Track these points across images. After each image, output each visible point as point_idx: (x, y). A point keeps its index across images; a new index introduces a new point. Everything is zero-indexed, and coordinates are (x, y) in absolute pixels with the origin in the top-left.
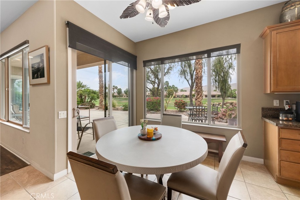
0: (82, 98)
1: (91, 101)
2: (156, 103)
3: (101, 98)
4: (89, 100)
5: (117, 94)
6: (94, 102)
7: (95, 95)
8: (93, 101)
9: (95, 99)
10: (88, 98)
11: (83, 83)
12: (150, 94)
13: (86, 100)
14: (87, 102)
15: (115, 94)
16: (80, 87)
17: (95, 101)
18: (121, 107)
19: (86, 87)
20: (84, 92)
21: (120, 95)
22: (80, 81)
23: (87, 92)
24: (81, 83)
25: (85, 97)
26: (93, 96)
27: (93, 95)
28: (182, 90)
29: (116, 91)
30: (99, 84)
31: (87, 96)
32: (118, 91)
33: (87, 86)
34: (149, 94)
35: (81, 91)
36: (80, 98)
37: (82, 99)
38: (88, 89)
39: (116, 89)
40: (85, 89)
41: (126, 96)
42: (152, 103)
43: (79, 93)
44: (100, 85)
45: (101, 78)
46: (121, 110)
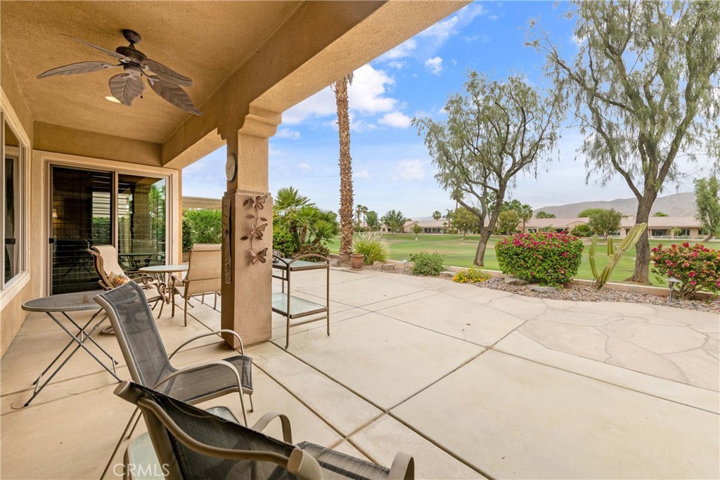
0: (295, 231)
1: (319, 240)
2: (561, 254)
3: (346, 233)
4: (313, 238)
5: (366, 225)
6: (325, 244)
7: (329, 225)
8: (322, 241)
9: (327, 237)
10: (311, 234)
11: (298, 193)
12: (447, 226)
13: (307, 239)
14: (309, 242)
15: (361, 225)
16: (293, 203)
17: (327, 240)
18: (405, 261)
19: (307, 204)
20: (302, 215)
21: (374, 226)
22: (291, 188)
23: (308, 215)
24: (295, 191)
25: (304, 231)
26: (323, 228)
27: (321, 223)
28: (542, 215)
29: (363, 217)
30: (340, 193)
31: (308, 226)
32: (368, 216)
33: (307, 199)
34: (445, 224)
35: (294, 212)
36: (290, 231)
37: (296, 236)
38: (312, 209)
39: (364, 212)
40: (303, 208)
41: (387, 230)
42: (545, 254)
43: (289, 219)
44: (342, 196)
45: (347, 174)
46: (405, 272)
